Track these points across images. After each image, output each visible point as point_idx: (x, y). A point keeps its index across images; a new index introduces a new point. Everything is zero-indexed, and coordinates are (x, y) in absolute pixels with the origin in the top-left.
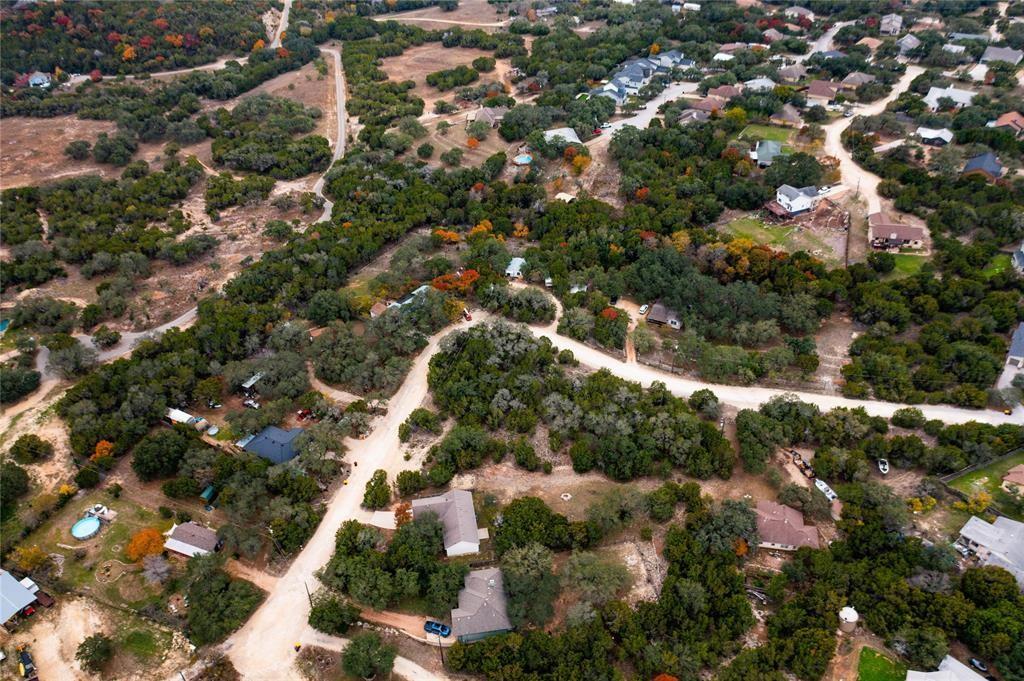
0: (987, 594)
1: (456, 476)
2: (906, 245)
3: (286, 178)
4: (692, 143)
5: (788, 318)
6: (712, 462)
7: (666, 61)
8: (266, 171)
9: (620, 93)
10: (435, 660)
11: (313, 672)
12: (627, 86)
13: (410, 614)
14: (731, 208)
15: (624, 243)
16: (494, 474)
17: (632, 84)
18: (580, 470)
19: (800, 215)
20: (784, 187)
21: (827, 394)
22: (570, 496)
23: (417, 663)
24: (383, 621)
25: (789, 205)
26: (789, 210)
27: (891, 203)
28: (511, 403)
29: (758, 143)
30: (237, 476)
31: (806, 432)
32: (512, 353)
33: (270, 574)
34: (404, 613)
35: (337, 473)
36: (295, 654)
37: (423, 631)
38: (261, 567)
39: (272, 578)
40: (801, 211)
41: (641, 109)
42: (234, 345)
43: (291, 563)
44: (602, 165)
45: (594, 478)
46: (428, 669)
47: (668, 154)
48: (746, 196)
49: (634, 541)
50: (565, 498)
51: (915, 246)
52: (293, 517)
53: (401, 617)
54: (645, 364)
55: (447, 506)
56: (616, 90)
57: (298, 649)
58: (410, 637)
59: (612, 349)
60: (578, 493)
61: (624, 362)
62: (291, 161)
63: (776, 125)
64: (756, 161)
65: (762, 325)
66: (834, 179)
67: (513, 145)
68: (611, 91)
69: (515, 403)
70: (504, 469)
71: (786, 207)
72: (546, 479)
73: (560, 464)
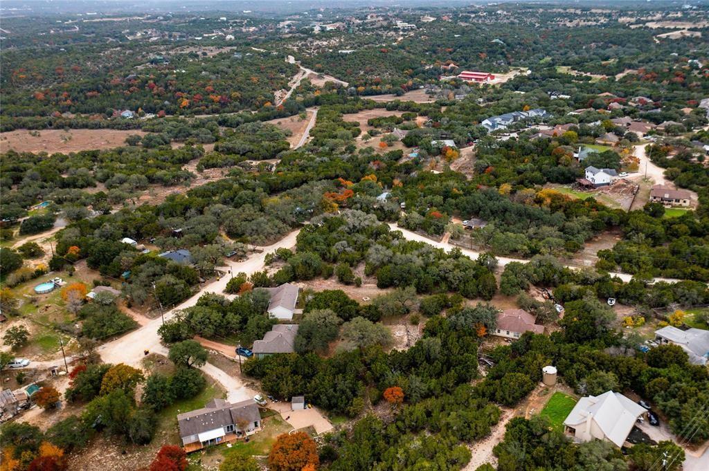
0: (661, 361)
2: (677, 204)
4: (533, 147)
5: (568, 228)
6: (477, 286)
7: (533, 114)
8: (244, 154)
9: (493, 126)
10: (238, 370)
11: (151, 367)
12: (501, 124)
13: (229, 345)
14: (552, 182)
15: (463, 189)
16: (320, 285)
17: (503, 123)
18: (382, 286)
19: (602, 187)
20: (591, 168)
22: (369, 298)
23: (224, 371)
24: (213, 347)
25: (593, 179)
26: (593, 183)
27: (672, 183)
28: (345, 249)
29: (580, 148)
32: (358, 227)
34: (226, 344)
35: (215, 275)
36: (143, 356)
37: (235, 353)
39: (148, 319)
40: (603, 184)
44: (468, 160)
46: (230, 375)
47: (514, 153)
48: (563, 174)
49: (405, 325)
50: (365, 299)
51: (684, 204)
52: (173, 285)
53: (224, 346)
54: (453, 243)
55: (278, 291)
56: (491, 124)
57: (146, 353)
58: (224, 356)
59: (432, 235)
60: (375, 298)
61: (440, 242)
63: (599, 144)
64: (577, 158)
66: (634, 168)
67: (410, 149)
68: (487, 124)
69: (349, 249)
70: (329, 283)
71: (591, 180)
72: (356, 289)
73: (369, 283)
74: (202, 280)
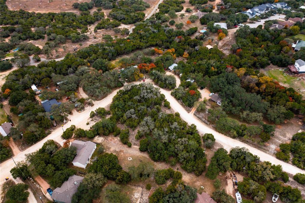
1: (97, 136)
3: (125, 24)
4: (269, 36)
5: (269, 115)
6: (193, 167)
7: (279, 6)
9: (252, 14)
11: (6, 190)
12: (257, 12)
14: (274, 64)
15: (218, 68)
16: (111, 140)
17: (259, 12)
19: (303, 74)
20: (299, 60)
22: (131, 159)
24: (38, 181)
25: (298, 68)
26: (298, 70)
28: (132, 116)
29: (298, 41)
31: (244, 168)
32: (145, 97)
33: (19, 149)
34: (46, 181)
37: (47, 191)
38: (19, 146)
39: (19, 151)
41: (258, 21)
43: (28, 148)
44: (231, 39)
45: (145, 155)
47: (257, 39)
48: (281, 61)
49: (142, 188)
50: (129, 159)
52: (34, 132)
54: (196, 116)
58: (42, 191)
59: (187, 106)
60: (135, 158)
61: (189, 113)
62: (129, 18)
64: (294, 48)
65: (254, 114)
67: (202, 26)
68: (249, 13)
69: (133, 116)
72: (128, 149)
73: (136, 145)
74: (55, 125)
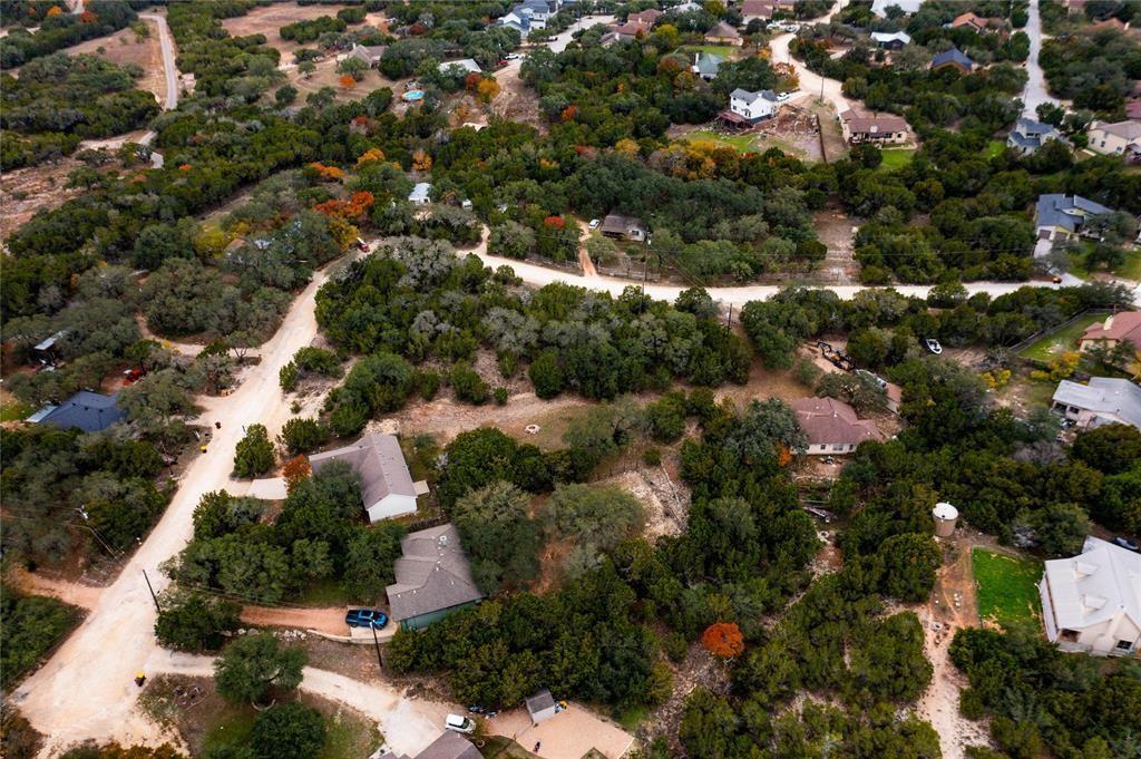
1: (371, 422)
2: (888, 140)
3: (97, 137)
4: (621, 61)
5: (774, 214)
6: (723, 362)
8: (68, 130)
9: (524, 25)
10: (369, 664)
11: (169, 712)
13: (321, 607)
14: (678, 123)
15: (558, 159)
16: (425, 415)
17: (537, 16)
18: (547, 394)
19: (760, 123)
20: (738, 91)
21: (842, 285)
22: (537, 428)
23: (340, 673)
24: (280, 622)
25: (747, 111)
26: (747, 117)
27: (860, 103)
28: (438, 327)
29: (697, 55)
30: (27, 453)
31: (834, 317)
32: (431, 273)
33: (88, 584)
34: (310, 607)
35: (190, 441)
36: (136, 691)
37: (346, 626)
38: (73, 577)
39: (93, 589)
40: (761, 118)
41: (552, 41)
42: (21, 301)
43: (125, 563)
44: (514, 95)
45: (566, 404)
46: (360, 680)
47: (592, 74)
48: (695, 107)
49: (636, 469)
50: (531, 431)
51: (898, 140)
52: (121, 496)
53: (307, 612)
54: (608, 275)
55: (363, 456)
56: (519, 22)
57: (140, 682)
58: (324, 639)
59: (562, 263)
60: (547, 423)
61: (582, 275)
62: (102, 115)
63: (712, 43)
64: (698, 74)
65: (746, 220)
66: (791, 85)
67: (398, 83)
68: (513, 22)
69: (444, 326)
70: (440, 407)
71: (743, 114)
72: (501, 412)
73: (517, 392)
74: (168, 459)
